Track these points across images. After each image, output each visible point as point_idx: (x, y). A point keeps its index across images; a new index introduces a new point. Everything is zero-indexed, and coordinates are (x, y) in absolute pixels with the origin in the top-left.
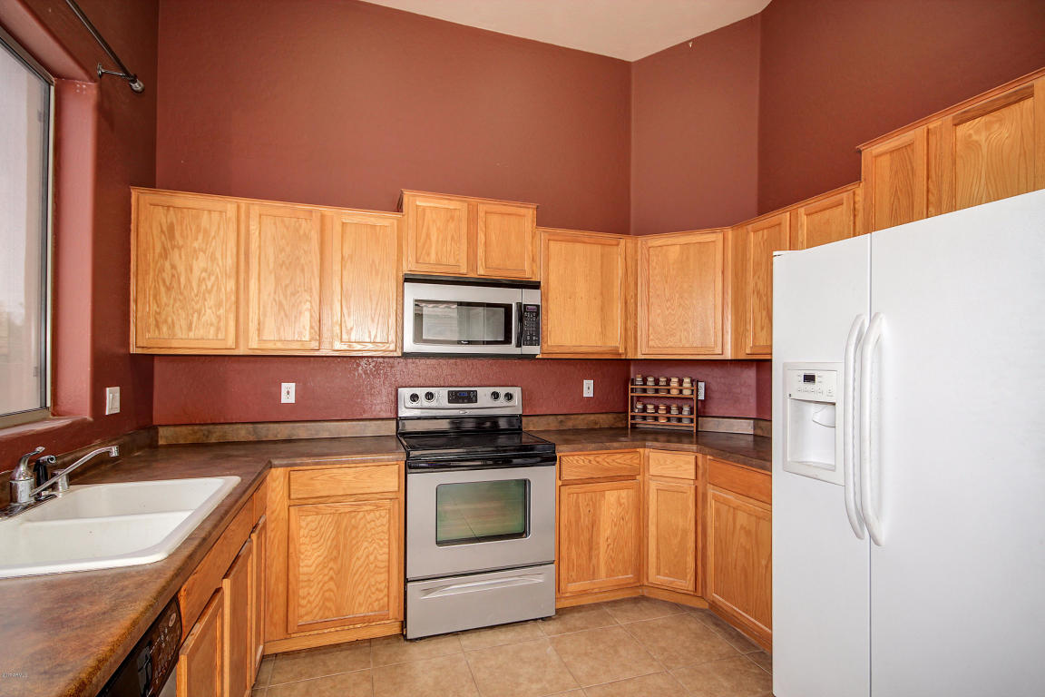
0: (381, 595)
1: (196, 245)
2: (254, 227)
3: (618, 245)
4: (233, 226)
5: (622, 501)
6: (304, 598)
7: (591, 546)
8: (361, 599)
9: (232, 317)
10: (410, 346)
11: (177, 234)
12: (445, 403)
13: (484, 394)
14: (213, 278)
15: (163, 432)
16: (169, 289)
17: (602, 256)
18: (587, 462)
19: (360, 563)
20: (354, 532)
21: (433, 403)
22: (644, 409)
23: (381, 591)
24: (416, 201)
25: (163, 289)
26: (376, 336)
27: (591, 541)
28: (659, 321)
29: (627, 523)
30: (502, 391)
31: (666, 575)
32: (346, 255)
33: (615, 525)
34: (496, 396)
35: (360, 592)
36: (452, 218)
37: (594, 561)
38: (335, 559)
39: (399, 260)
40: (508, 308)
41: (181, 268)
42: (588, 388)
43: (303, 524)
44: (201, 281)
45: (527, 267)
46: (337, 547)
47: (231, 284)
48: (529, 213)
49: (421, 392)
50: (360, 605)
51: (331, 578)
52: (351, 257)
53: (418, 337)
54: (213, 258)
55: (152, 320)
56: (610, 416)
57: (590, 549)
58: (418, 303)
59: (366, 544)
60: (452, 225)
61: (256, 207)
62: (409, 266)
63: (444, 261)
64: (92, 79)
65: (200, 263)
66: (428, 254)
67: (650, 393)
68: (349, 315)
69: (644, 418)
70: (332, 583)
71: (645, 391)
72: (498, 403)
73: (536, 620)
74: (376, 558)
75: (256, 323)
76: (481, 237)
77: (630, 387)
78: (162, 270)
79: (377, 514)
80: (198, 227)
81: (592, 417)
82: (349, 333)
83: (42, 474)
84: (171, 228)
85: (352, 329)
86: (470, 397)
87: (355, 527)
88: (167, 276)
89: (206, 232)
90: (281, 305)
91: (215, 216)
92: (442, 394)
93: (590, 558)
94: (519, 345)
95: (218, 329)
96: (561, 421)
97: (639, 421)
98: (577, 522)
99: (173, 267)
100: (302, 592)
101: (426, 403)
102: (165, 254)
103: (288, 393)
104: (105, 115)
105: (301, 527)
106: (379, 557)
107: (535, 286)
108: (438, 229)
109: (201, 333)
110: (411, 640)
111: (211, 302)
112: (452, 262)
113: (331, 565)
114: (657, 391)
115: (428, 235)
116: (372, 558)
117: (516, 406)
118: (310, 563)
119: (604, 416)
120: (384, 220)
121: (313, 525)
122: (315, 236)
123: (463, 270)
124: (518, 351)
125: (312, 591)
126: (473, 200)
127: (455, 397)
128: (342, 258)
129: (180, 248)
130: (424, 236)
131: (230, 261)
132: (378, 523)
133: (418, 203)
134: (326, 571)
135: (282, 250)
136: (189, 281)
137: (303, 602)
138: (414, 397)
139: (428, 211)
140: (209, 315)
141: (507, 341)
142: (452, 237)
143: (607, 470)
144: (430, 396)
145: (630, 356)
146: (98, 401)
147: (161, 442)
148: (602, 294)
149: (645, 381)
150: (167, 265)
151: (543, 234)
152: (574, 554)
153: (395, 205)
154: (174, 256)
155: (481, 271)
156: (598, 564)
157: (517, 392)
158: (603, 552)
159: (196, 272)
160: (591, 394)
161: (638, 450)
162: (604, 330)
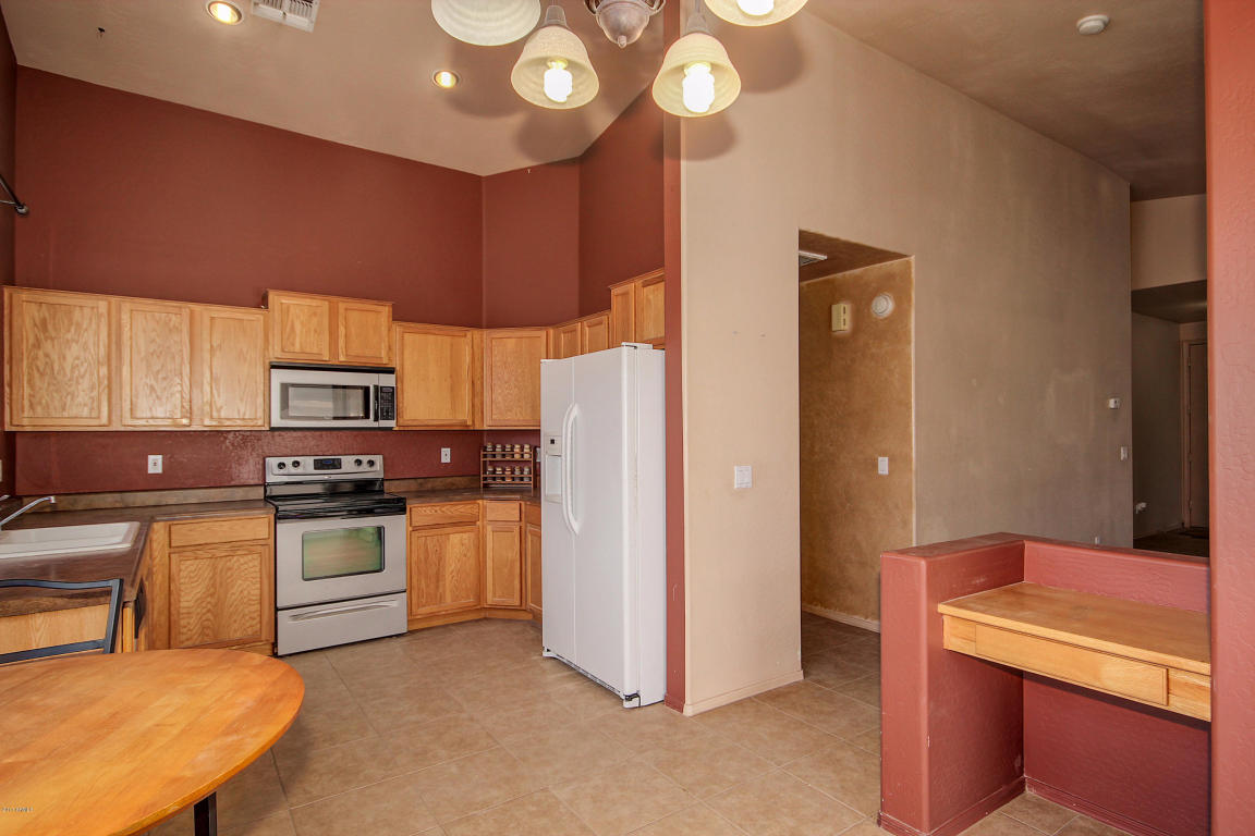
0: (254, 622)
1: (69, 336)
2: (125, 320)
3: (465, 336)
4: (104, 321)
5: (464, 542)
6: (185, 627)
7: (438, 577)
8: (236, 626)
9: (105, 398)
10: (277, 421)
11: (50, 327)
12: (311, 469)
13: (348, 463)
14: (86, 365)
16: (42, 374)
17: (452, 345)
18: (433, 512)
19: (233, 597)
20: (229, 574)
21: (300, 471)
22: (494, 471)
23: (254, 619)
24: (277, 299)
25: (36, 375)
26: (245, 414)
27: (438, 574)
28: (500, 399)
29: (468, 559)
30: (365, 459)
31: (500, 597)
32: (215, 345)
33: (459, 561)
34: (359, 463)
35: (235, 621)
36: (315, 314)
37: (441, 590)
38: (212, 595)
39: (266, 348)
40: (366, 389)
41: (55, 357)
42: (446, 455)
43: (183, 567)
44: (73, 368)
45: (384, 354)
46: (213, 585)
47: (103, 371)
48: (386, 310)
49: (288, 461)
50: (235, 631)
51: (209, 611)
52: (220, 346)
53: (284, 415)
54: (85, 348)
55: (26, 403)
56: (465, 479)
57: (438, 581)
58: (285, 387)
59: (240, 582)
60: (315, 320)
61: (127, 305)
62: (276, 354)
63: (308, 350)
65: (74, 351)
66: (293, 345)
67: (498, 458)
68: (219, 396)
69: (494, 479)
70: (209, 615)
71: (494, 456)
72: (361, 469)
73: (391, 636)
74: (249, 593)
75: (129, 402)
76: (342, 330)
77: (482, 453)
78: (36, 358)
79: (250, 557)
80: (71, 320)
81: (450, 480)
82: (219, 411)
84: (44, 322)
85: (221, 407)
86: (336, 464)
87: (229, 569)
88: (40, 364)
89: (79, 325)
90: (152, 388)
91: (87, 311)
92: (308, 463)
93: (437, 587)
94: (376, 419)
95: (92, 409)
96: (421, 484)
97: (490, 481)
98: (426, 559)
99: (47, 355)
100: (183, 622)
101: (293, 470)
102: (38, 345)
103: (155, 464)
105: (180, 570)
106: (252, 592)
107: (391, 371)
108: (302, 323)
109: (74, 412)
110: (281, 657)
111: (85, 384)
112: (315, 350)
113: (209, 599)
114: (504, 456)
115: (293, 329)
116: (246, 593)
117: (377, 472)
118: (190, 598)
119: (461, 479)
120: (252, 316)
121: (193, 568)
122: (185, 329)
123: (326, 357)
124: (376, 425)
125: (192, 621)
126: (334, 299)
127: (319, 465)
128: (212, 346)
129: (52, 339)
130: (288, 329)
131: (102, 350)
132: (251, 565)
133: (282, 301)
134: (204, 605)
135: (153, 341)
136: (62, 367)
137: (183, 631)
138: (281, 465)
139: (292, 309)
140: (82, 397)
141: (367, 416)
142: (315, 331)
143: (451, 517)
144: (295, 464)
145: (477, 427)
148: (451, 376)
149: (494, 448)
150: (41, 353)
151: (398, 328)
152: (423, 585)
153: (262, 302)
154: (48, 346)
155: (342, 358)
156: (444, 592)
157: (378, 459)
158: (448, 582)
159: (69, 360)
160: (448, 460)
161: (477, 501)
162: (453, 404)
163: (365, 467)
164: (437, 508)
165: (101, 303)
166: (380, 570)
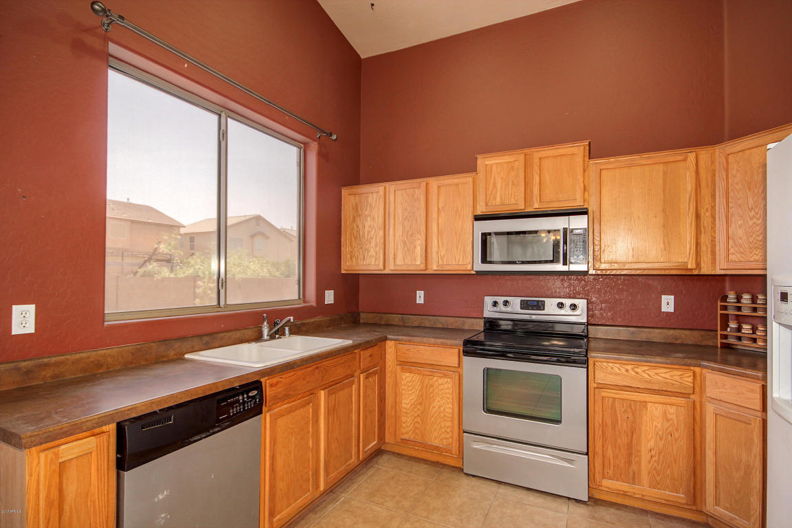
0: (448, 436)
1: (367, 213)
2: (392, 198)
3: (685, 160)
4: (382, 200)
5: (670, 417)
6: (404, 423)
7: (631, 451)
8: (435, 434)
9: (382, 251)
10: (479, 266)
11: (359, 208)
12: (517, 308)
13: (551, 305)
14: (374, 231)
15: (362, 315)
16: (355, 238)
17: (665, 173)
18: (623, 370)
19: (435, 410)
20: (431, 389)
21: (509, 309)
22: (739, 329)
23: (448, 433)
24: (484, 162)
25: (353, 239)
26: (459, 260)
27: (630, 446)
28: (741, 232)
29: (676, 440)
30: (568, 302)
31: (726, 509)
32: (440, 207)
33: (661, 439)
34: (561, 305)
35: (435, 430)
36: (513, 168)
37: (634, 467)
38: (421, 404)
39: (474, 207)
40: (556, 233)
41: (361, 227)
42: (668, 303)
43: (404, 377)
44: (369, 232)
45: (579, 196)
46: (422, 396)
47: (381, 233)
49: (501, 300)
50: (435, 438)
51: (418, 416)
52: (443, 208)
53: (484, 260)
54: (374, 219)
55: (348, 256)
56: (696, 333)
57: (630, 455)
58: (485, 236)
59: (438, 399)
60: (512, 174)
61: (391, 186)
62: (480, 209)
63: (506, 202)
65: (368, 222)
66: (495, 199)
67: (745, 312)
68: (443, 247)
69: (739, 338)
70: (419, 418)
71: (739, 309)
72: (562, 312)
73: (569, 498)
74: (444, 409)
75: (392, 254)
76: (537, 178)
77: (719, 304)
78: (353, 229)
79: (446, 380)
80: (367, 202)
81: (671, 332)
82: (442, 259)
84: (357, 206)
85: (444, 256)
86: (540, 306)
87: (431, 386)
88: (355, 232)
89: (371, 205)
90: (405, 243)
91: (375, 195)
92: (516, 302)
93: (630, 463)
94: (565, 263)
95: (376, 259)
96: (633, 333)
97: (732, 341)
98: (615, 423)
99: (358, 227)
100: (404, 419)
101: (503, 309)
102: (354, 220)
103: (420, 297)
105: (403, 379)
106: (447, 410)
107: (584, 212)
108: (502, 179)
109: (368, 261)
110: (466, 474)
111: (373, 244)
112: (513, 201)
113: (419, 407)
114: (755, 310)
115: (495, 185)
116: (442, 409)
117: (580, 316)
118: (407, 402)
119: (687, 332)
120: (465, 180)
121: (409, 379)
122: (422, 198)
123: (521, 207)
124: (565, 268)
125: (408, 420)
126: (526, 151)
127: (525, 305)
128: (438, 209)
129: (359, 216)
130: (491, 186)
131: (381, 220)
132: (446, 386)
133: (487, 163)
134: (416, 410)
135: (406, 209)
136: (364, 233)
137: (404, 425)
138: (495, 304)
139: (494, 167)
140: (372, 252)
141: (556, 260)
142: (513, 184)
143: (650, 382)
144: (506, 303)
145: (706, 270)
146: (320, 297)
147: (361, 321)
148: (664, 211)
149: (739, 299)
150: (355, 227)
151: (595, 166)
152: (610, 453)
153: (472, 168)
154: (358, 220)
155: (536, 206)
156: (639, 470)
157: (581, 303)
158: (645, 463)
159: (367, 228)
160: (671, 309)
161: (692, 368)
162: (667, 246)
163: (567, 310)
164: (629, 367)
165: (380, 188)
166: (558, 422)
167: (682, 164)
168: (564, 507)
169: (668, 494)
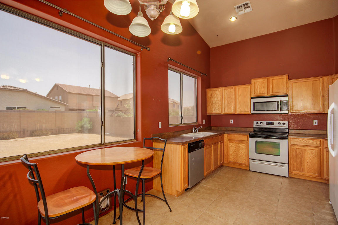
1: (215, 96)
2: (223, 91)
3: (319, 80)
4: (220, 92)
5: (313, 153)
7: (301, 163)
8: (240, 160)
9: (220, 108)
10: (253, 112)
12: (265, 125)
13: (276, 123)
14: (217, 102)
15: (212, 127)
16: (211, 104)
17: (313, 84)
18: (299, 141)
19: (240, 153)
21: (262, 125)
23: (244, 160)
24: (253, 81)
26: (246, 110)
27: (301, 161)
29: (315, 159)
30: (282, 122)
32: (239, 94)
33: (311, 159)
34: (279, 123)
36: (263, 83)
37: (302, 167)
38: (236, 152)
39: (251, 94)
40: (278, 102)
41: (213, 101)
42: (315, 122)
43: (230, 144)
46: (236, 149)
47: (220, 103)
48: (285, 77)
49: (259, 122)
51: (235, 155)
53: (254, 110)
54: (217, 98)
55: (209, 109)
57: (301, 164)
58: (254, 103)
59: (241, 150)
60: (263, 84)
61: (223, 89)
62: (253, 95)
63: (261, 93)
64: (200, 76)
65: (216, 99)
66: (257, 92)
68: (240, 106)
70: (235, 156)
72: (280, 125)
73: (283, 176)
75: (224, 109)
76: (271, 86)
78: (210, 101)
79: (243, 144)
81: (317, 131)
82: (240, 109)
83: (195, 129)
84: (212, 94)
86: (273, 124)
87: (239, 146)
89: (216, 94)
90: (228, 105)
91: (218, 91)
92: (264, 123)
94: (281, 111)
95: (218, 110)
96: (304, 132)
98: (296, 155)
99: (212, 101)
100: (230, 156)
101: (260, 125)
102: (211, 99)
103: (232, 122)
104: (202, 80)
105: (229, 145)
106: (244, 153)
107: (287, 96)
108: (260, 86)
109: (215, 111)
110: (250, 171)
111: (217, 106)
112: (263, 93)
113: (235, 152)
115: (257, 88)
116: (242, 153)
117: (286, 127)
118: (231, 151)
119: (322, 131)
120: (248, 86)
121: (232, 145)
122: (234, 92)
123: (266, 94)
125: (232, 156)
126: (268, 77)
127: (267, 123)
129: (213, 97)
130: (256, 88)
131: (220, 99)
132: (244, 146)
133: (255, 81)
135: (228, 95)
136: (214, 102)
137: (230, 158)
138: (257, 123)
139: (257, 82)
140: (217, 108)
141: (278, 110)
142: (263, 87)
143: (307, 144)
144: (261, 123)
145: (326, 112)
146: (202, 122)
147: (212, 129)
148: (313, 95)
151: (290, 82)
152: (295, 163)
153: (249, 83)
154: (212, 99)
155: (271, 94)
156: (304, 168)
157: (287, 123)
158: (306, 166)
159: (215, 101)
160: (317, 124)
161: (320, 139)
162: (314, 105)
163: (282, 125)
164: (301, 140)
165: (220, 89)
166: (279, 156)
167: (318, 81)
168: (281, 179)
169: (313, 174)
